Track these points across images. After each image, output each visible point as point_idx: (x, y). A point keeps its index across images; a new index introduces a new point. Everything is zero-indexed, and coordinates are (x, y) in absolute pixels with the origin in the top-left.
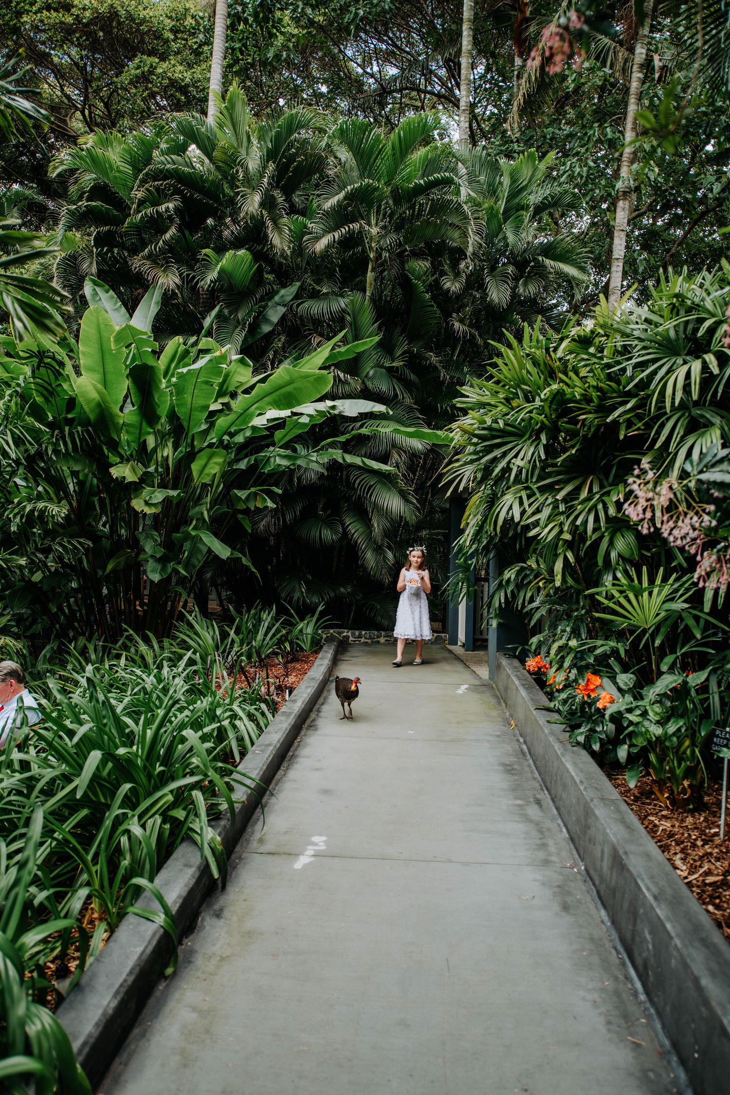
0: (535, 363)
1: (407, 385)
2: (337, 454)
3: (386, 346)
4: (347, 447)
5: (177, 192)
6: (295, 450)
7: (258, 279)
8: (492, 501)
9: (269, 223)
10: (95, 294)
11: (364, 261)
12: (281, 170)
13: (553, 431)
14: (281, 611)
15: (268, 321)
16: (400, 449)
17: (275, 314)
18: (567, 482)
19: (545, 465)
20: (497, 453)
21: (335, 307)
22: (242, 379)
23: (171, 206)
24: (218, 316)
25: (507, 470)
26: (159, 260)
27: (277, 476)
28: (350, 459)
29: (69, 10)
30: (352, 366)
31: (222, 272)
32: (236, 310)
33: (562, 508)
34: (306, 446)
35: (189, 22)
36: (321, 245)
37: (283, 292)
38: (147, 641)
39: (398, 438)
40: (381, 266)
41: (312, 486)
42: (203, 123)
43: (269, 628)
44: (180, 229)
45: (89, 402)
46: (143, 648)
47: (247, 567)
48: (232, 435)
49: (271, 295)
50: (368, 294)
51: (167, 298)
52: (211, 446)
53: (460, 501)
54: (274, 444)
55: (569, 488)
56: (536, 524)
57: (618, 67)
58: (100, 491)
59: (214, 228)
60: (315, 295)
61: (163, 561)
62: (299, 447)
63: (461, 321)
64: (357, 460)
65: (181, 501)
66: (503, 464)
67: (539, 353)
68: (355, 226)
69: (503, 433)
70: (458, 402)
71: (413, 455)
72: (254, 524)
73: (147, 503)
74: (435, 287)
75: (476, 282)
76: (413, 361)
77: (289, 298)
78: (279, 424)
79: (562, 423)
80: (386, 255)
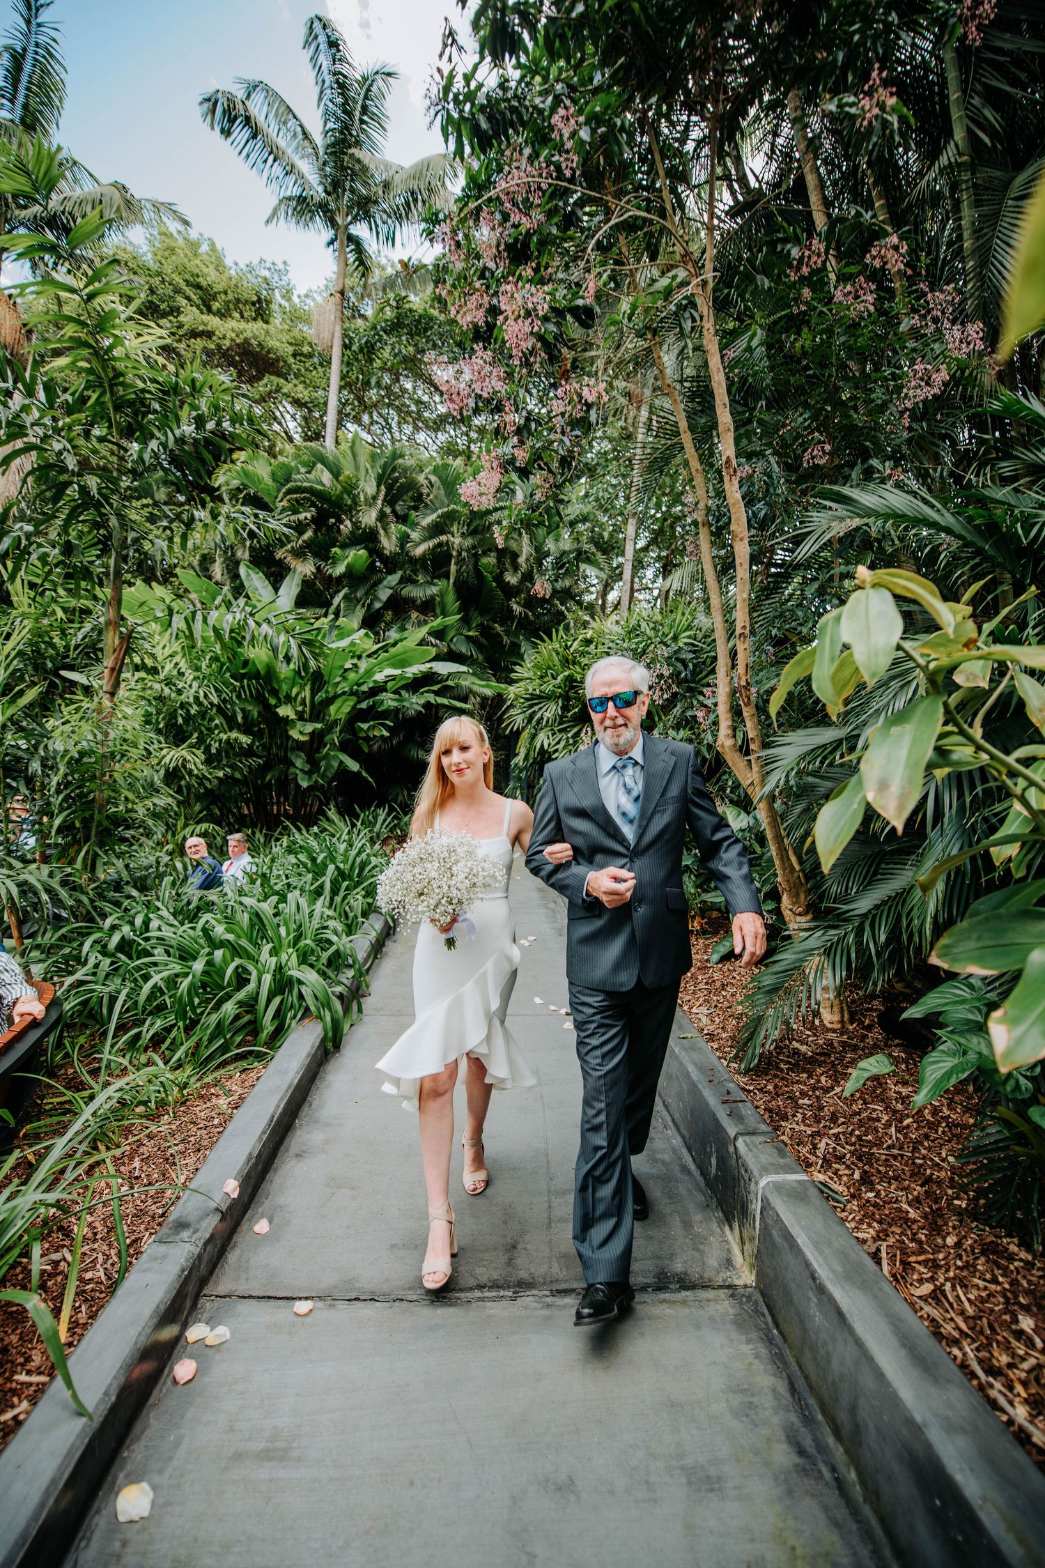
0: (558, 654)
1: (480, 647)
2: (431, 698)
3: (466, 621)
4: (437, 693)
5: (313, 505)
6: (400, 695)
7: (371, 568)
8: (534, 737)
9: (382, 532)
10: (249, 575)
11: (449, 556)
12: (389, 489)
13: (566, 698)
14: (392, 809)
15: (378, 599)
16: (475, 694)
17: (384, 594)
18: (574, 726)
19: (562, 717)
20: (536, 708)
21: (429, 593)
22: (366, 647)
23: (309, 515)
24: (345, 597)
25: (542, 718)
26: (299, 554)
27: (386, 714)
28: (441, 700)
29: (210, 337)
30: (439, 634)
31: (348, 566)
32: (356, 591)
33: (571, 741)
34: (408, 691)
35: (306, 349)
36: (419, 551)
37: (389, 578)
38: (299, 830)
39: (475, 688)
40: (460, 562)
41: (412, 719)
42: (325, 447)
43: (385, 821)
44: (315, 532)
45: (261, 662)
46: (297, 835)
47: (365, 779)
48: (359, 685)
49: (380, 581)
50: (452, 580)
51: (306, 584)
52: (344, 693)
53: (517, 734)
54: (386, 691)
55: (575, 730)
56: (556, 751)
57: (630, 421)
58: (260, 723)
59: (334, 524)
60: (414, 582)
61: (309, 774)
62: (403, 692)
63: (518, 603)
64: (445, 701)
65: (322, 730)
66: (539, 715)
67: (560, 650)
68: (444, 538)
69: (539, 697)
70: (513, 675)
71: (484, 698)
72: (370, 747)
73: (301, 733)
74: (499, 578)
75: (528, 577)
76: (485, 630)
77: (394, 583)
78: (393, 678)
79: (571, 694)
80: (464, 554)
